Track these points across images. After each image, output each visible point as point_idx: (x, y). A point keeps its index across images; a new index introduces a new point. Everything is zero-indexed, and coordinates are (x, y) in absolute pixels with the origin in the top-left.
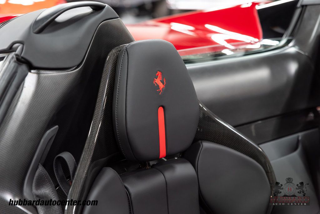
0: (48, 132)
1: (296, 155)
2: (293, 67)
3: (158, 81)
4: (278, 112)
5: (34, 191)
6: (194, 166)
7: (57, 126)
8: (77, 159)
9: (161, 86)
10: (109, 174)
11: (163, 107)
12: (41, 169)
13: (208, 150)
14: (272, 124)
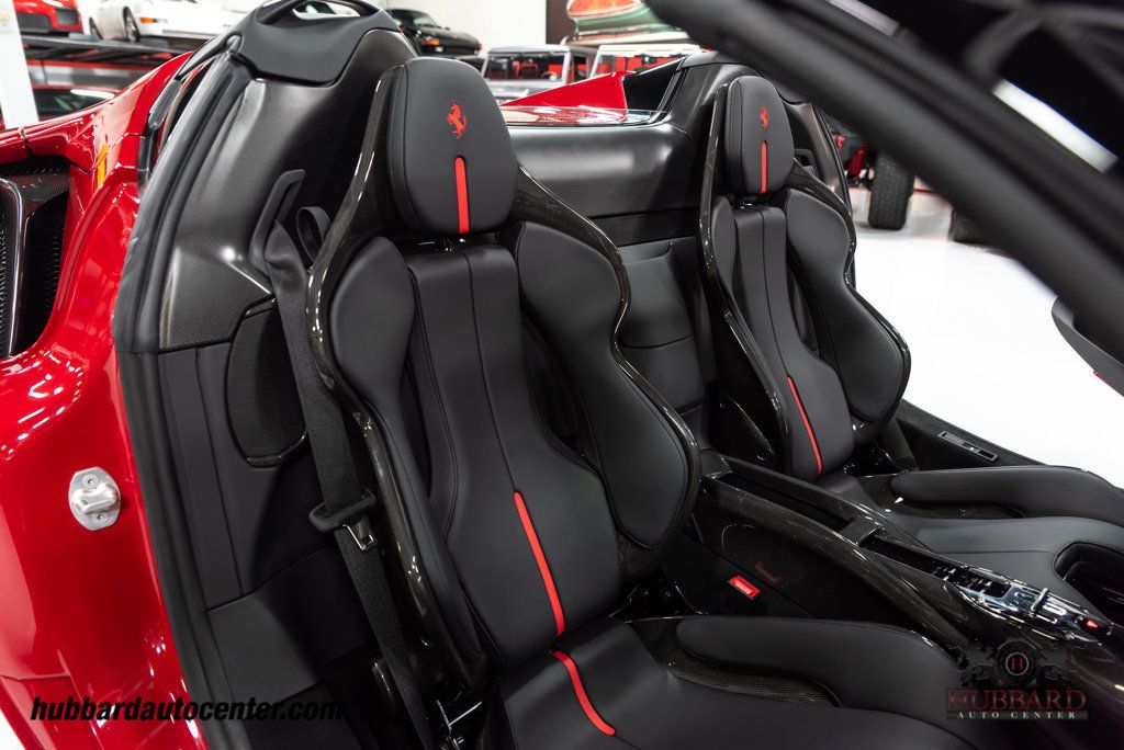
0: (285, 174)
1: (663, 259)
2: (665, 153)
3: (454, 118)
6: (512, 252)
7: (301, 170)
8: (332, 216)
9: (459, 126)
10: (382, 246)
11: (463, 158)
12: (279, 229)
13: (533, 233)
14: (633, 223)
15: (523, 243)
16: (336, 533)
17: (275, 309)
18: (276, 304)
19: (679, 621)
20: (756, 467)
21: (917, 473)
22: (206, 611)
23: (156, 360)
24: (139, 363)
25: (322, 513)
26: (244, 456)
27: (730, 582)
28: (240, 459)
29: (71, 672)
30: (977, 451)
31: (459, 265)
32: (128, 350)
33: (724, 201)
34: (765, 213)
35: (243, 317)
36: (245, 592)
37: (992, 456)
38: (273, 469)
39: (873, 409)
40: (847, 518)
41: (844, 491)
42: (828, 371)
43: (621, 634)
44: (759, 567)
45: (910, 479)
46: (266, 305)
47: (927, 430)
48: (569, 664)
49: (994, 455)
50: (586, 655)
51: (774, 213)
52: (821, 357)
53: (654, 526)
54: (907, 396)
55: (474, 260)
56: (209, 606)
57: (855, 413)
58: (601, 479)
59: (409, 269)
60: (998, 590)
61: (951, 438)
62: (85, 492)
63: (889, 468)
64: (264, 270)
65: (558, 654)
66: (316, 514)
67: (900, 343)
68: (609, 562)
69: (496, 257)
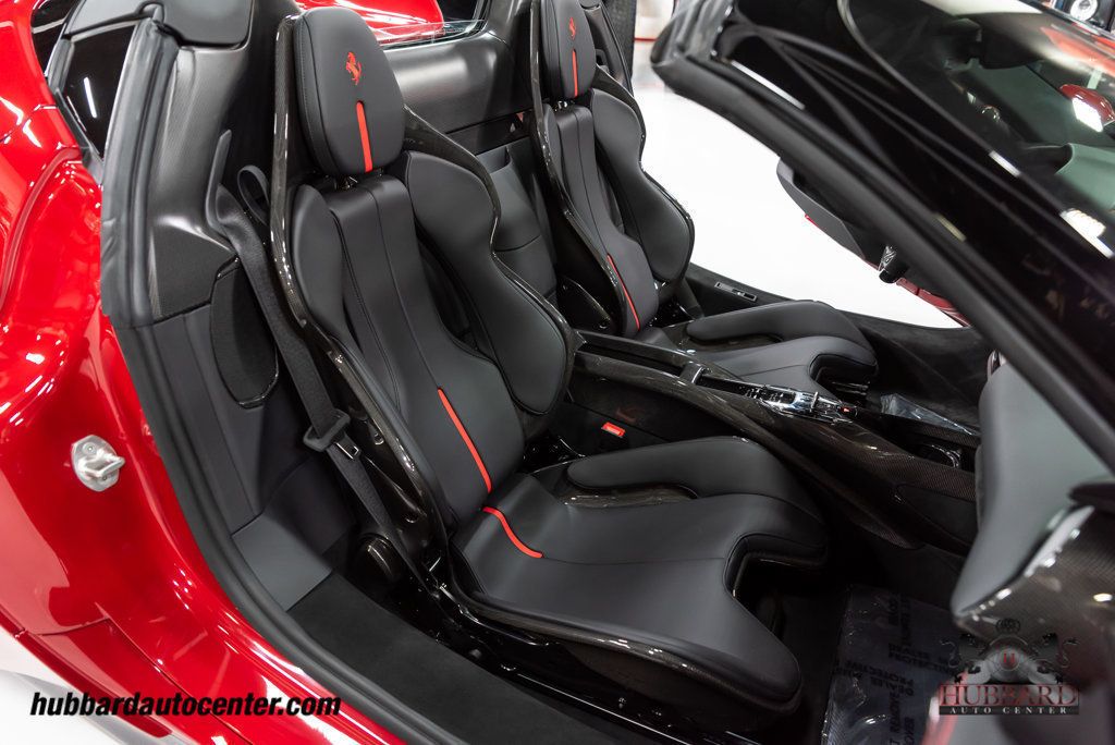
0: (222, 138)
1: (509, 167)
3: (351, 66)
4: (480, 119)
5: (219, 219)
6: (403, 183)
7: (229, 131)
9: (356, 73)
10: (310, 195)
11: (362, 102)
12: (221, 190)
15: (410, 172)
16: (328, 451)
17: (240, 267)
18: (240, 262)
19: (568, 466)
20: (600, 335)
21: (703, 319)
22: (230, 535)
23: (152, 332)
24: (138, 336)
25: (314, 435)
26: (236, 400)
27: (603, 428)
28: (234, 404)
29: (110, 614)
30: (743, 295)
31: (366, 201)
32: (128, 326)
33: (549, 108)
34: (578, 114)
35: (216, 279)
36: (256, 513)
37: (752, 297)
38: (261, 408)
39: (670, 272)
40: (681, 365)
41: (656, 340)
42: (635, 244)
43: (528, 484)
44: (618, 413)
45: (699, 325)
46: (232, 266)
47: (705, 283)
48: (498, 514)
49: (754, 297)
50: (508, 505)
51: (583, 112)
52: (626, 233)
53: (544, 396)
54: (692, 260)
55: (377, 193)
56: (232, 530)
57: (657, 277)
58: (497, 365)
59: (332, 212)
60: (789, 398)
61: (724, 287)
62: (88, 459)
63: (685, 318)
64: (221, 231)
65: (490, 510)
66: (309, 438)
67: (684, 214)
68: (513, 431)
69: (391, 188)
